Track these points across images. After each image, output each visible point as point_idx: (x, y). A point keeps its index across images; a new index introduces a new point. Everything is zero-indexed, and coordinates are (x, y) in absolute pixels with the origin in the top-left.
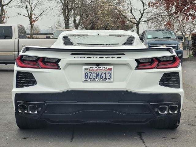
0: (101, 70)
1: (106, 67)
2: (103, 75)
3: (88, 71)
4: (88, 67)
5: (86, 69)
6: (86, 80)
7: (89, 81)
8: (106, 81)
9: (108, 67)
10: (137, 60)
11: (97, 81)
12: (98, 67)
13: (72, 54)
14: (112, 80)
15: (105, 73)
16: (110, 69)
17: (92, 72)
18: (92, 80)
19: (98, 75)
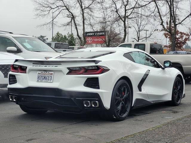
0: (47, 74)
1: (49, 72)
2: (48, 78)
3: (40, 75)
4: (40, 72)
5: (39, 73)
6: (38, 81)
7: (39, 81)
8: (49, 81)
9: (51, 73)
10: (69, 68)
11: (43, 81)
12: (45, 72)
13: (33, 64)
14: (52, 81)
15: (49, 77)
16: (52, 74)
17: (42, 75)
18: (41, 81)
19: (45, 78)
